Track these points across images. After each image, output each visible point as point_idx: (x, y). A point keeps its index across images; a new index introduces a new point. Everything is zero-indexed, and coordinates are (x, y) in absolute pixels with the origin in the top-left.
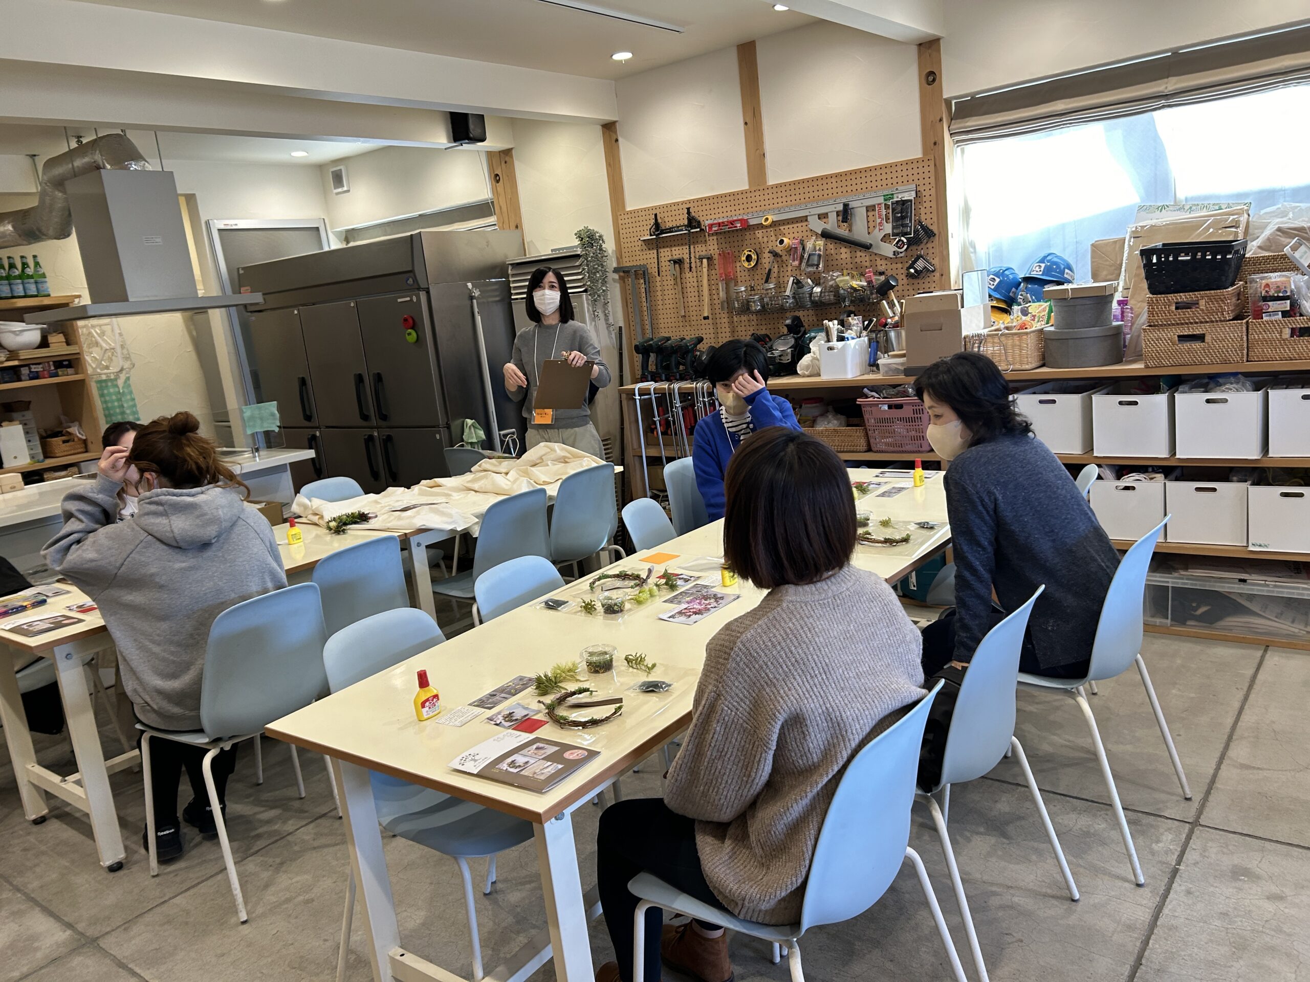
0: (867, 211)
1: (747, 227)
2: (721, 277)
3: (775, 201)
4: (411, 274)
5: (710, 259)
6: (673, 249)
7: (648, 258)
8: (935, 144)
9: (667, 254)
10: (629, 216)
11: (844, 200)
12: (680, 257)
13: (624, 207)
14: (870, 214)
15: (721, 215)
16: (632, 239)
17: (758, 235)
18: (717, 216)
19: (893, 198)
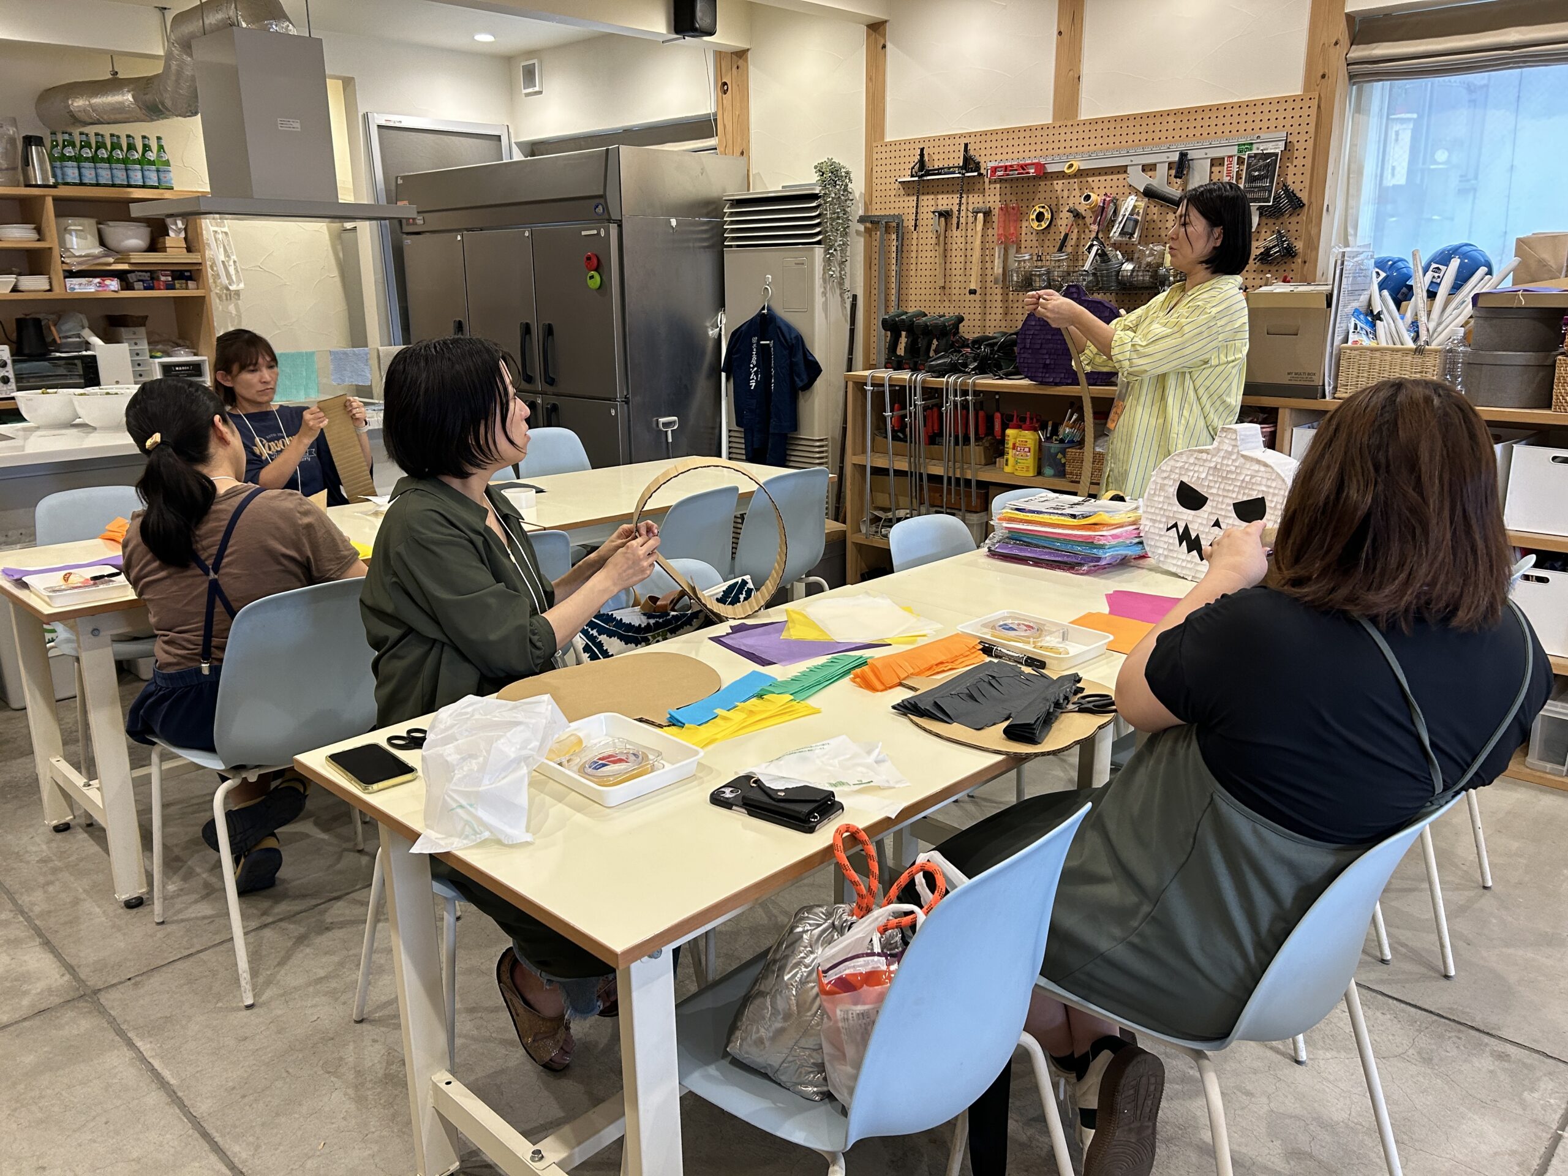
0: (1212, 165)
1: (1043, 175)
2: (999, 239)
3: (1086, 142)
4: (602, 201)
5: (987, 214)
6: (940, 197)
7: (905, 206)
8: (1323, 76)
9: (929, 203)
10: (888, 149)
11: (1182, 148)
12: (948, 208)
13: (882, 137)
14: (1216, 169)
15: (1010, 156)
16: (888, 180)
17: (1056, 187)
18: (1005, 156)
19: (1251, 150)
